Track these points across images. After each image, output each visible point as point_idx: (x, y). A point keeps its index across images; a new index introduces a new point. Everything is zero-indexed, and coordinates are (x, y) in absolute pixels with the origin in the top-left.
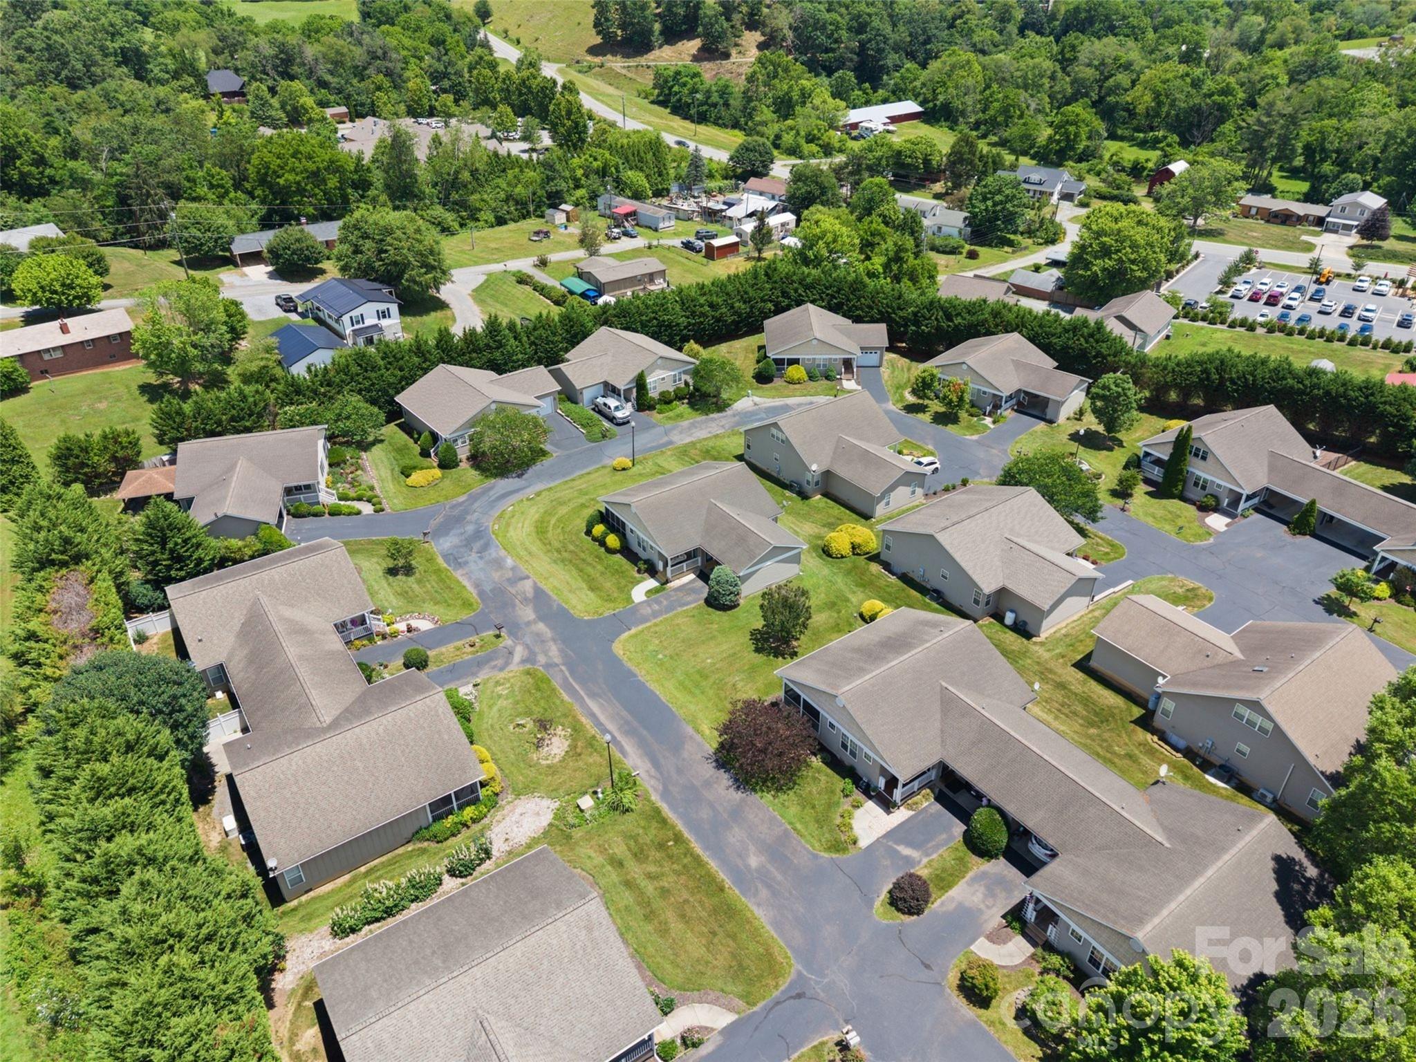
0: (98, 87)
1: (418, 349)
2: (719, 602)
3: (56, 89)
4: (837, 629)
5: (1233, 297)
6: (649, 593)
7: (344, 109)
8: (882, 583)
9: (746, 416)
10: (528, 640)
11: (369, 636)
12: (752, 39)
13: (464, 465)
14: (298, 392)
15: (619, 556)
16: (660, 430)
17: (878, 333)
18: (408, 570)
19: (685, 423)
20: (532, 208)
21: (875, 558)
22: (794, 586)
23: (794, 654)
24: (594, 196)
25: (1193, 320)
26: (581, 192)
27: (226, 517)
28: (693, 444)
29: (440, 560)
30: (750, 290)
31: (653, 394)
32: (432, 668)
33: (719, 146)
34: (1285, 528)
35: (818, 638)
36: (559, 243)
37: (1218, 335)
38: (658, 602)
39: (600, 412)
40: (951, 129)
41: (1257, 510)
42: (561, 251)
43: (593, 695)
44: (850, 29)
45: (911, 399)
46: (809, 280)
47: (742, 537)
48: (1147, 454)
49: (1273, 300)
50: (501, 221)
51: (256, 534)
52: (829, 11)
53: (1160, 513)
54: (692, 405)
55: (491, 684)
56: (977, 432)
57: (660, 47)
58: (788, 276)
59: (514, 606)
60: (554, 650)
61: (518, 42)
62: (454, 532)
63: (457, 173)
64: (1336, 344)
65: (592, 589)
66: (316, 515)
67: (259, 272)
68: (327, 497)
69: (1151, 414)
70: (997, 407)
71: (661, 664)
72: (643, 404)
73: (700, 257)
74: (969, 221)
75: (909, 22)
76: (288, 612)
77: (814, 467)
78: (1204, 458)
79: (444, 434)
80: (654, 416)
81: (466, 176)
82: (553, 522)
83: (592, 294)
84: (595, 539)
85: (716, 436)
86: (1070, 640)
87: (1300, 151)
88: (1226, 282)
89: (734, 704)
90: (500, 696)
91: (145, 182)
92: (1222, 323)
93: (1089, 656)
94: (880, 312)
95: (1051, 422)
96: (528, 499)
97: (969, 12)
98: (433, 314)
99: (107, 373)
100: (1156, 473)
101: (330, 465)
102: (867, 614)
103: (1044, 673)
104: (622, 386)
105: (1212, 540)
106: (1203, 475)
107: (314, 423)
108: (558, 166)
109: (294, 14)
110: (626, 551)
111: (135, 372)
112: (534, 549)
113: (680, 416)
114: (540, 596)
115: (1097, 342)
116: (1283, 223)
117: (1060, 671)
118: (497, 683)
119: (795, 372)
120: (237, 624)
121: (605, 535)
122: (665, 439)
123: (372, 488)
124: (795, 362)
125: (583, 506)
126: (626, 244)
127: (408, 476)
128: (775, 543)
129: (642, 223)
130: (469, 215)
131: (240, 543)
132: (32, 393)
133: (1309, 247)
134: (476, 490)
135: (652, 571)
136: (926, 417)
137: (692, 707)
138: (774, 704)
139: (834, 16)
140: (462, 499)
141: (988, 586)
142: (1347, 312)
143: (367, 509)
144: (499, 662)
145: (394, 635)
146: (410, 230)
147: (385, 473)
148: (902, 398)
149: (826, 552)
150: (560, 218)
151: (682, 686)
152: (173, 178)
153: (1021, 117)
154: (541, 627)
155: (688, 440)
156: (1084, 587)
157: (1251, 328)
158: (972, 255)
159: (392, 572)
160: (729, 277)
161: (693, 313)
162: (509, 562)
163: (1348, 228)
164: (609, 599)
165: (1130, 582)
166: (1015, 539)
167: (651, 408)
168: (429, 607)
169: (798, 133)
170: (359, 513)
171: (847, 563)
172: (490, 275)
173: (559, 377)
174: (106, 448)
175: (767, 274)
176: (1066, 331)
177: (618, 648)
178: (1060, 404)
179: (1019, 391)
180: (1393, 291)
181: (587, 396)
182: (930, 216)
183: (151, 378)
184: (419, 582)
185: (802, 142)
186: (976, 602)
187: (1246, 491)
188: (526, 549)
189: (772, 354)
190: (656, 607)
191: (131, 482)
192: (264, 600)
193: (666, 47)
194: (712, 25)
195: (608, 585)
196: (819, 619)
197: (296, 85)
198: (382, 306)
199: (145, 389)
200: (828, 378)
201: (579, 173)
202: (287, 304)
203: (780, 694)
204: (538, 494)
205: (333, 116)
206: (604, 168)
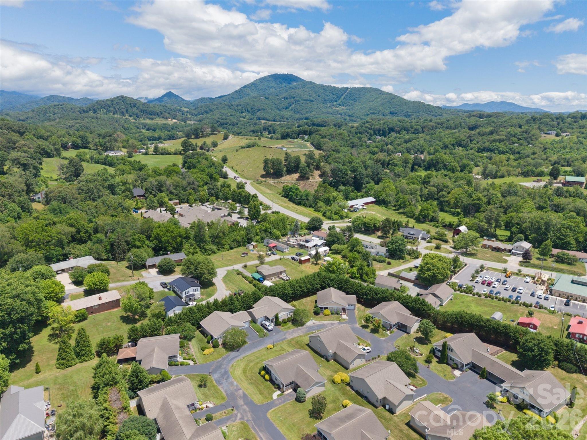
0: (101, 199)
1: (208, 306)
2: (299, 400)
3: (89, 202)
4: (336, 409)
5: (476, 282)
6: (278, 396)
7: (178, 201)
8: (350, 393)
9: (311, 328)
10: (241, 411)
11: (195, 409)
12: (317, 173)
13: (221, 347)
14: (171, 322)
15: (268, 382)
16: (282, 333)
17: (354, 298)
18: (205, 386)
19: (290, 331)
20: (242, 243)
21: (348, 384)
22: (322, 396)
23: (321, 418)
24: (263, 239)
25: (461, 292)
26: (258, 237)
27: (153, 368)
28: (293, 339)
29: (214, 382)
30: (312, 281)
31: (281, 320)
32: (214, 420)
33: (305, 215)
34: (478, 376)
35: (329, 413)
36: (250, 257)
37: (468, 299)
38: (281, 399)
39: (263, 326)
40: (386, 207)
41: (470, 369)
42: (251, 261)
43: (261, 431)
44: (351, 171)
45: (364, 323)
46: (331, 278)
47: (307, 378)
48: (436, 348)
49: (489, 285)
50: (231, 248)
51: (161, 373)
52: (343, 165)
53: (440, 369)
54: (293, 323)
55: (231, 426)
56: (385, 336)
57: (286, 175)
58: (325, 276)
59: (237, 399)
60: (249, 415)
61: (237, 171)
62: (218, 372)
63: (218, 234)
64: (508, 303)
65: (260, 394)
66: (176, 365)
67: (154, 271)
68: (180, 359)
69: (442, 330)
70: (391, 327)
71: (281, 421)
72: (277, 323)
73: (297, 263)
74: (388, 251)
75: (372, 168)
76: (175, 402)
77: (330, 351)
78: (452, 351)
79: (215, 336)
80: (281, 328)
81: (221, 234)
82: (248, 368)
83: (262, 279)
84: (261, 376)
85: (301, 336)
86: (406, 415)
87: (503, 224)
88: (474, 277)
89: (303, 435)
90: (234, 430)
91: (120, 241)
92: (471, 293)
93: (409, 421)
94: (354, 291)
95: (408, 333)
96: (241, 360)
97: (394, 159)
98: (210, 288)
99: (110, 312)
100: (439, 354)
101: (180, 347)
102: (344, 405)
103: (397, 426)
104: (271, 318)
105: (455, 380)
106: (453, 357)
107: (176, 333)
108: (251, 230)
109: (159, 160)
110: (271, 381)
111: (118, 312)
112: (242, 379)
113: (289, 328)
114: (245, 396)
115: (423, 305)
116: (498, 251)
117: (401, 426)
118: (233, 426)
119: (326, 312)
120: (160, 405)
121: (265, 375)
122: (284, 337)
123: (193, 356)
124: (327, 308)
125: (258, 363)
126: (273, 258)
127: (204, 351)
128: (316, 381)
129: (278, 249)
130: (221, 246)
131: (156, 376)
132: (88, 320)
133: (506, 261)
134: (224, 356)
135: (279, 388)
136: (368, 330)
137: (290, 436)
138: (314, 436)
139: (346, 167)
140: (220, 359)
141: (380, 397)
142: (514, 290)
143: (191, 363)
144: (233, 419)
145: (202, 409)
146: (206, 263)
147: (197, 350)
148: (361, 322)
149: (333, 382)
150: (251, 247)
151: (288, 429)
152: (129, 239)
153: (410, 205)
154: (245, 407)
155: (291, 337)
156: (409, 397)
157: (480, 296)
158: (389, 263)
159: (200, 386)
160: (306, 277)
161: (294, 289)
162: (235, 383)
163: (519, 254)
164: (266, 398)
165: (426, 395)
166: (389, 380)
167: (280, 325)
168: (212, 399)
169: (331, 213)
170: (189, 365)
171: (340, 386)
172: (228, 271)
173: (251, 314)
174: (115, 342)
175: (318, 276)
176: (413, 302)
177: (268, 415)
178: (411, 328)
179: (398, 322)
180: (532, 280)
181: (259, 321)
182: (374, 248)
183: (124, 314)
184: (209, 390)
185: (333, 215)
186: (377, 401)
187: (465, 363)
188: (240, 379)
189: (319, 306)
190: (280, 401)
191: (121, 354)
192: (168, 397)
193: (287, 176)
194: (303, 170)
195: (265, 392)
196: (330, 406)
197: (163, 194)
198: (195, 288)
199: (122, 318)
200: (337, 314)
201: (258, 231)
202: (164, 285)
203: (316, 432)
204: (244, 358)
205: (174, 203)
206: (266, 229)
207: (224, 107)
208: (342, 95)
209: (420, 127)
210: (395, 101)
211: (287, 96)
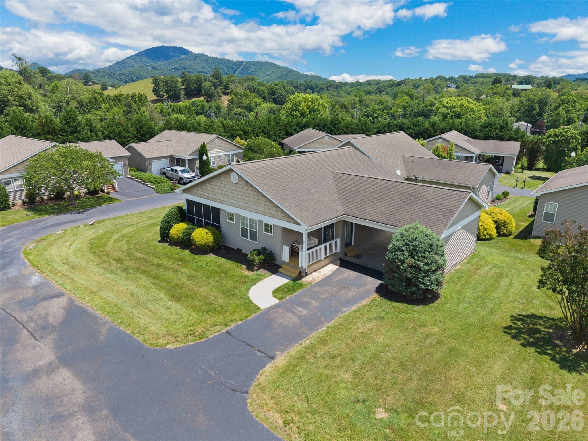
6: (278, 293)
15: (213, 255)
57: (184, 100)
84: (174, 241)
96: (86, 225)
104: (186, 157)
110: (224, 247)
112: (80, 263)
121: (188, 235)
135: (272, 265)
181: (155, 167)
190: (304, 311)
194: (208, 90)
204: (99, 222)
207: (104, 76)
208: (238, 69)
209: (325, 86)
210: (291, 74)
211: (178, 67)
